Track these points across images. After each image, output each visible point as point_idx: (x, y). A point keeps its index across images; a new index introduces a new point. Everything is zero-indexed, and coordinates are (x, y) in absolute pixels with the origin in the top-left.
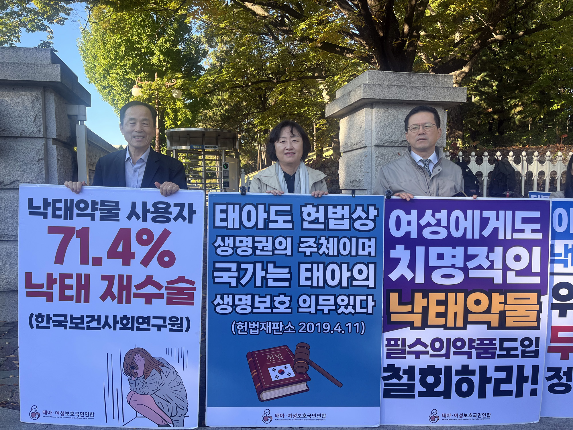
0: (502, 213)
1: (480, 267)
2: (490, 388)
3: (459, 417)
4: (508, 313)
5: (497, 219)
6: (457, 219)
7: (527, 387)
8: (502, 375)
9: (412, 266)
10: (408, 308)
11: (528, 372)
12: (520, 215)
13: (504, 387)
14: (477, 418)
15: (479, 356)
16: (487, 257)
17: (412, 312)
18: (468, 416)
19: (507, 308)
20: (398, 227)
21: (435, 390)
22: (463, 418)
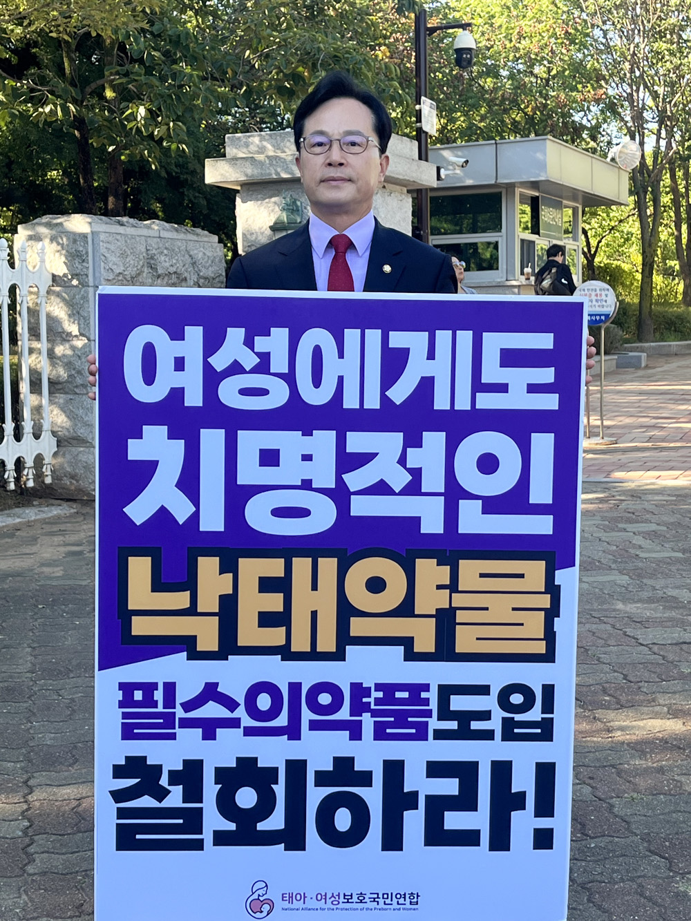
2: (414, 822)
3: (329, 901)
4: (461, 616)
6: (317, 353)
7: (523, 823)
8: (450, 787)
9: (189, 483)
11: (523, 781)
12: (495, 342)
13: (454, 820)
14: (381, 905)
16: (402, 461)
17: (192, 611)
18: (355, 899)
19: (458, 600)
20: (149, 375)
21: (261, 826)
22: (341, 906)
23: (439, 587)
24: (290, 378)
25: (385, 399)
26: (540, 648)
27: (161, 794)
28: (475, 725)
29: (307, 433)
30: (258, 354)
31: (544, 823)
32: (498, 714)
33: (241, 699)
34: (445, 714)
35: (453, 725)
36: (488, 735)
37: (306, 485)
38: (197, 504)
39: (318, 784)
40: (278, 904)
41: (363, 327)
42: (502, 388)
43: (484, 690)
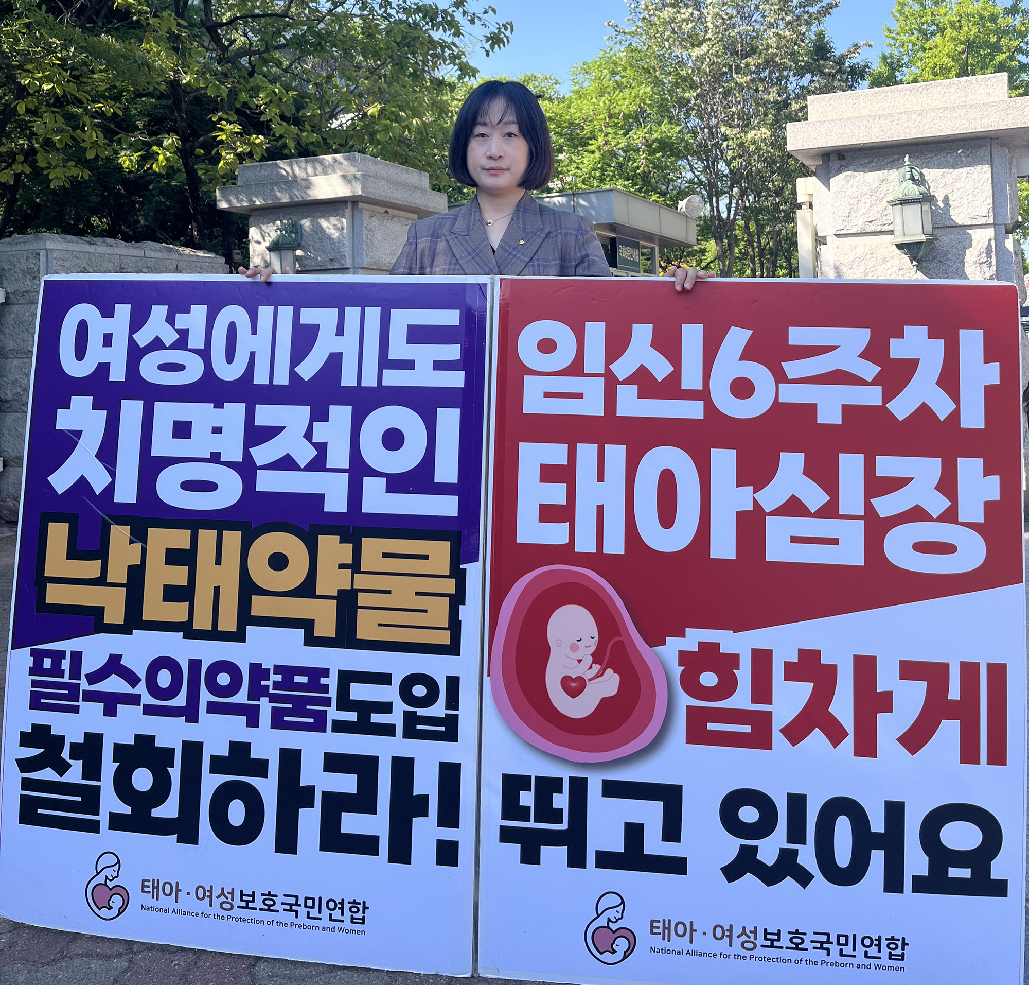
23: (341, 566)
24: (205, 354)
25: (294, 376)
26: (444, 638)
27: (62, 767)
28: (376, 718)
29: (219, 405)
30: (178, 331)
31: (448, 834)
32: (400, 707)
33: (142, 674)
35: (352, 716)
37: (215, 458)
38: (113, 474)
39: (213, 770)
41: (276, 303)
42: (409, 365)
43: (384, 679)
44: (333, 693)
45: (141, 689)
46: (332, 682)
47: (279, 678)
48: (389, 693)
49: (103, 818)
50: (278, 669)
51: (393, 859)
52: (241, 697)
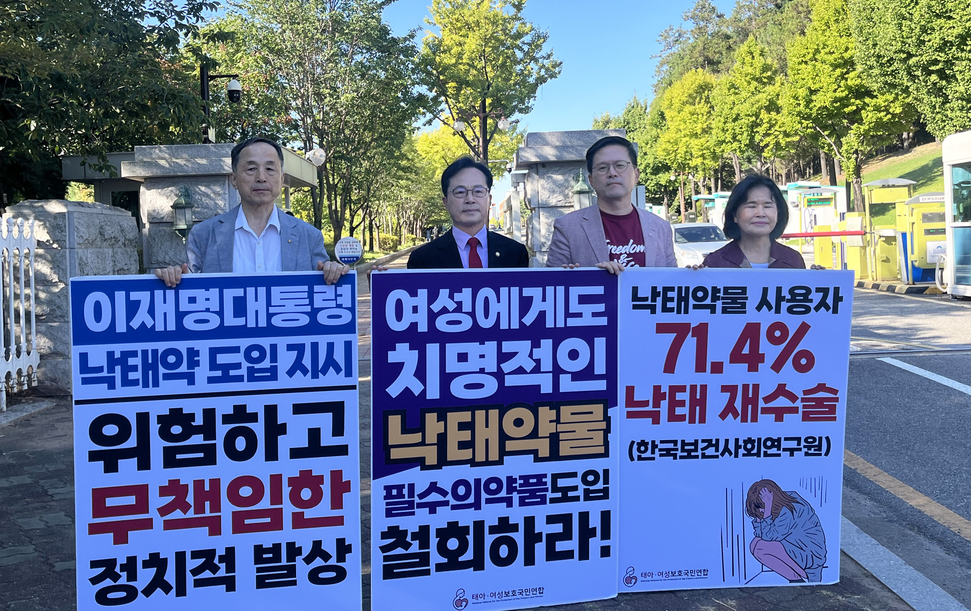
0: (550, 289)
1: (520, 371)
2: (540, 549)
3: (497, 596)
4: (562, 436)
5: (544, 300)
6: (486, 300)
7: (596, 544)
8: (558, 528)
9: (421, 374)
10: (417, 437)
11: (595, 522)
12: (576, 291)
13: (561, 546)
14: (524, 596)
15: (522, 503)
16: (531, 355)
17: (423, 443)
18: (511, 594)
19: (561, 428)
20: (399, 316)
21: (461, 559)
22: (504, 598)
23: (551, 421)
24: (472, 314)
25: (521, 323)
26: (601, 450)
27: (407, 546)
28: (570, 494)
29: (482, 343)
30: (456, 302)
31: (606, 543)
32: (582, 487)
33: (449, 491)
34: (555, 489)
35: (559, 495)
36: (577, 499)
37: (482, 371)
38: (425, 385)
39: (490, 533)
40: (471, 601)
41: (509, 286)
42: (579, 315)
43: (574, 475)
44: (549, 485)
45: (449, 497)
46: (548, 480)
47: (522, 482)
48: (577, 481)
49: (432, 567)
50: (521, 477)
51: (580, 559)
52: (503, 494)
